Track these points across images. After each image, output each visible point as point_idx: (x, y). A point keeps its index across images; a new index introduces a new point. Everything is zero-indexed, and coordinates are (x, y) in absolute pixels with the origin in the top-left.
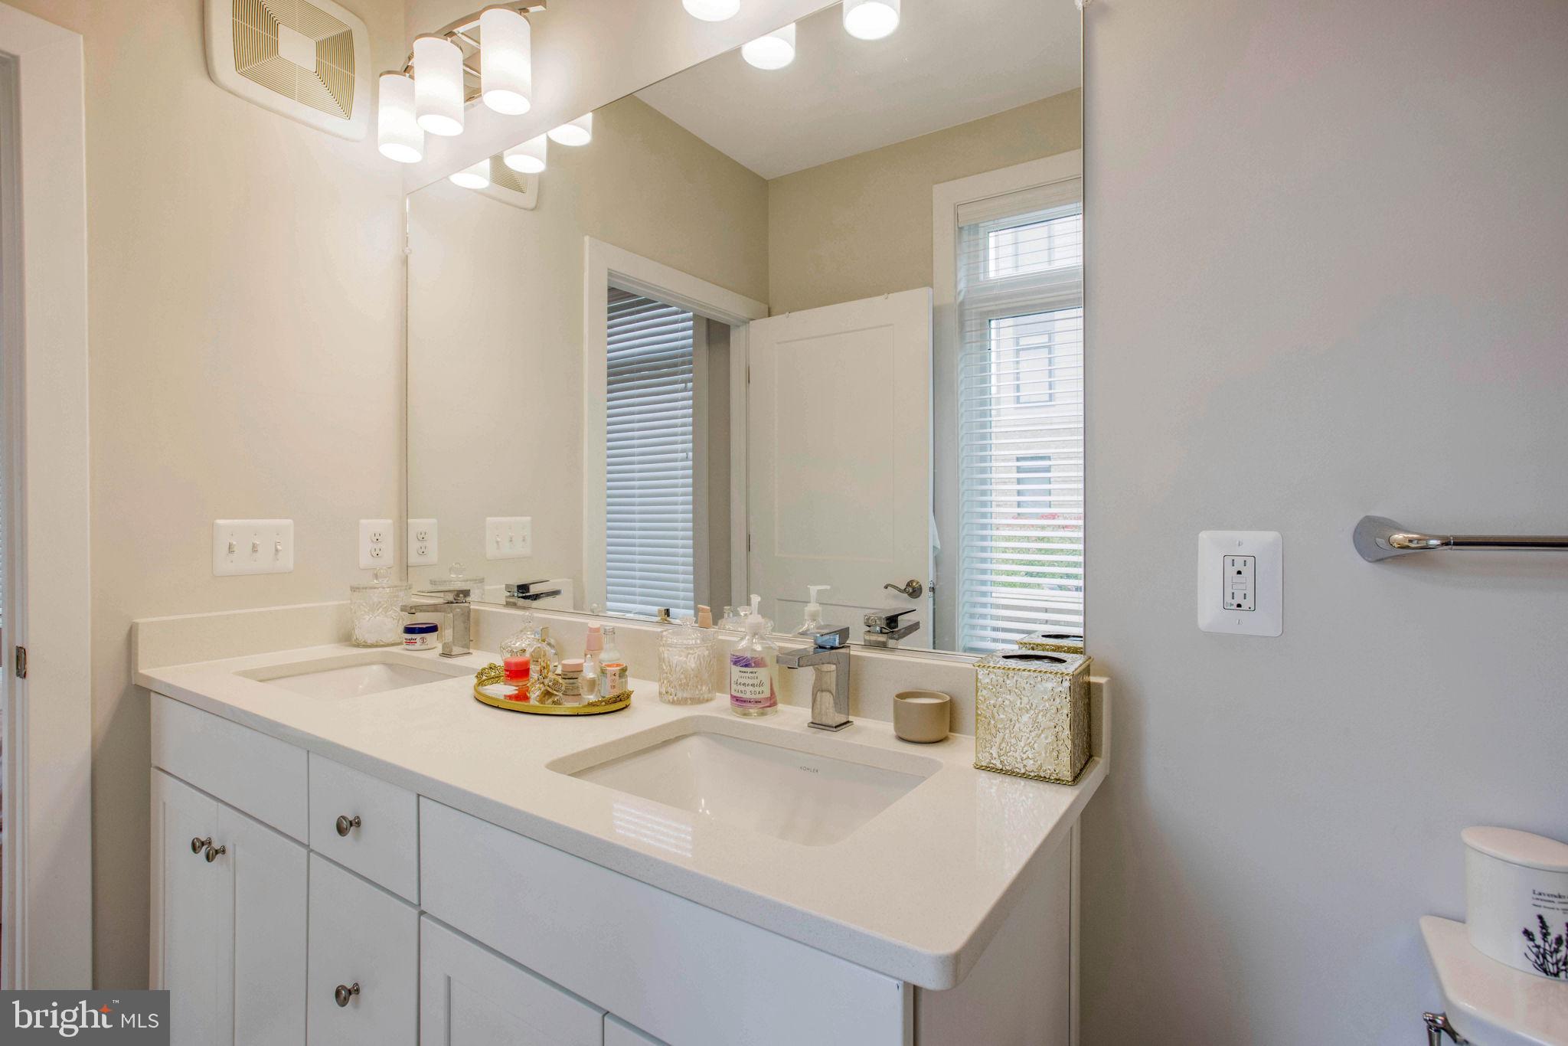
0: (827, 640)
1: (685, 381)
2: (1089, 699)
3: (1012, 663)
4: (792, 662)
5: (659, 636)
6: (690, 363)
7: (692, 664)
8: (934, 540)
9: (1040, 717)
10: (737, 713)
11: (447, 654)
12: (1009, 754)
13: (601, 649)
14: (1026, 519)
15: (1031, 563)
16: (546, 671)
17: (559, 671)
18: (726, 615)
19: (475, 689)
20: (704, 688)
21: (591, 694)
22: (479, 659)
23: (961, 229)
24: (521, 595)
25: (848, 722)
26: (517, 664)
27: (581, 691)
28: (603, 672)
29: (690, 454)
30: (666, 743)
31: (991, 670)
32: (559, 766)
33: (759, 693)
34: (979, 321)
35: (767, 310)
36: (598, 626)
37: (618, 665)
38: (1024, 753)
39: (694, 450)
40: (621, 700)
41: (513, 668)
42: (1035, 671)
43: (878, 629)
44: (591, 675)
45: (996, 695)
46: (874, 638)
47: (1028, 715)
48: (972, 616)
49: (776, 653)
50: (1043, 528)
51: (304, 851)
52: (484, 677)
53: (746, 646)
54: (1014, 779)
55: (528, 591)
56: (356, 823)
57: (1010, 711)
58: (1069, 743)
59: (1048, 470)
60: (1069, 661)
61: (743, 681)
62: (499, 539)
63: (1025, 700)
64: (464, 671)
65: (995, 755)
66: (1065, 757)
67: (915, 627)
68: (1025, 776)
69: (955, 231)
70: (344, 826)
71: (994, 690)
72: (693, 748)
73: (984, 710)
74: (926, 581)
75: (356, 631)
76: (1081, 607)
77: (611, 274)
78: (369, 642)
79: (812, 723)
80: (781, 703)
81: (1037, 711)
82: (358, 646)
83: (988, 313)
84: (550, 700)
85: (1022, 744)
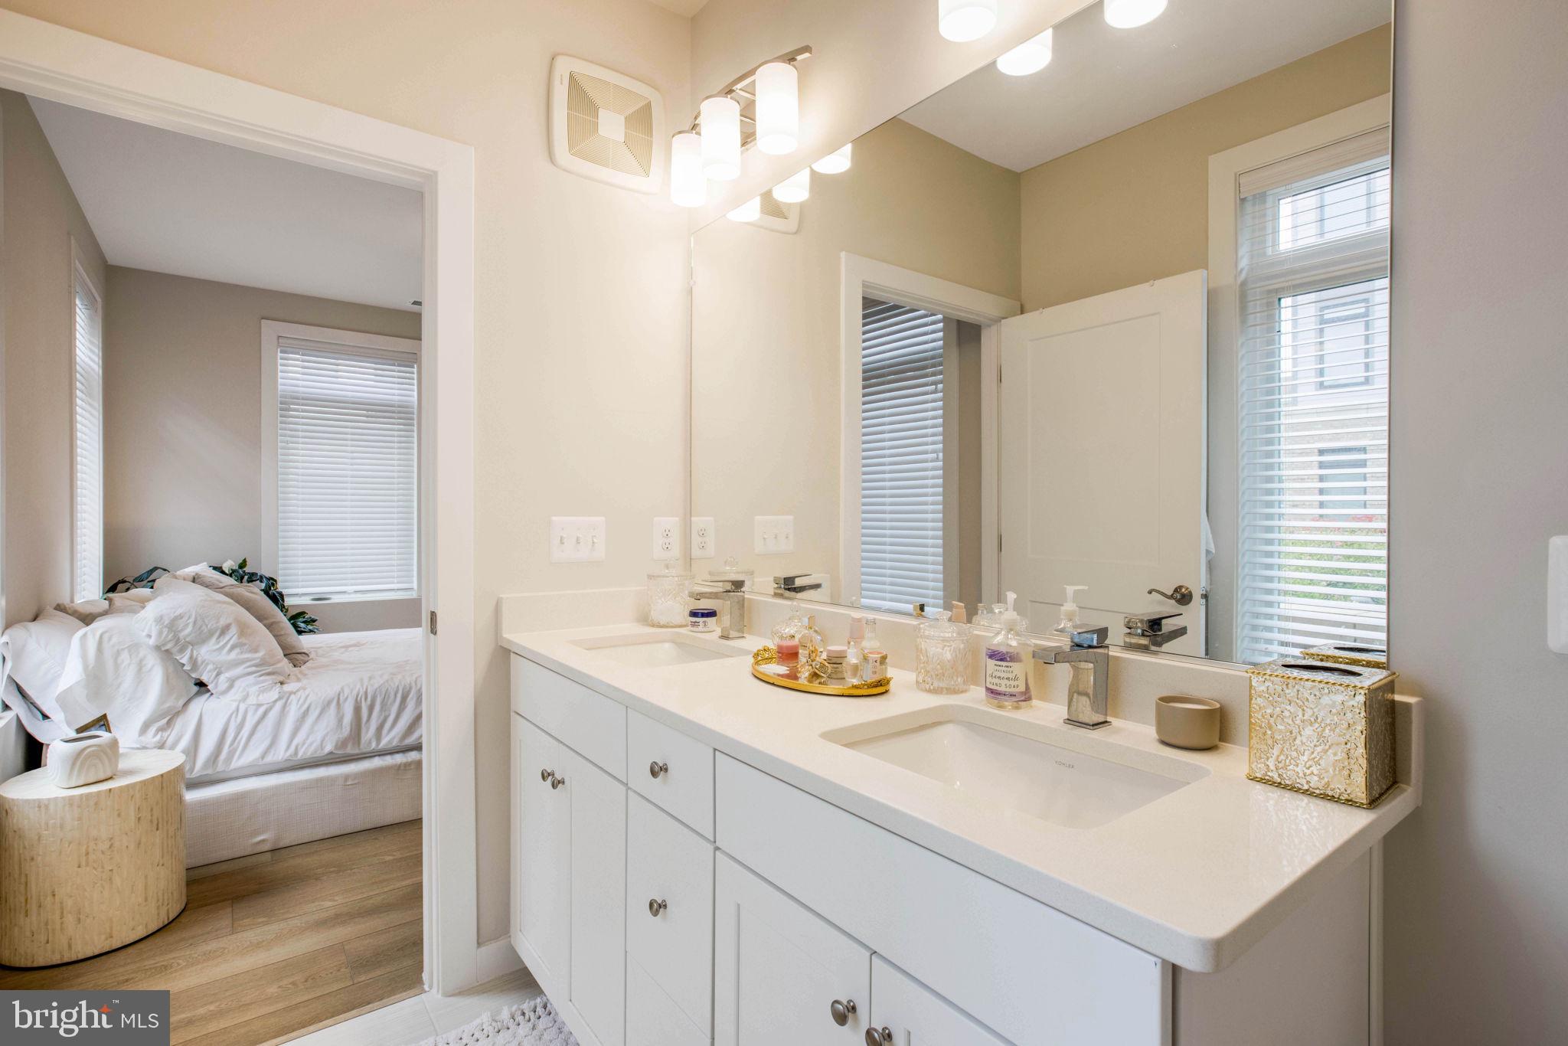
0: (1086, 639)
1: (935, 383)
2: (1394, 719)
3: (1295, 673)
4: (1049, 658)
5: (916, 628)
6: (941, 364)
7: (948, 656)
8: (1207, 543)
9: (1327, 731)
10: (991, 704)
11: (725, 637)
12: (1288, 768)
13: (862, 637)
14: (1330, 521)
15: (1335, 571)
16: (814, 654)
17: (824, 656)
18: (980, 612)
19: (753, 667)
20: (959, 680)
21: (854, 678)
22: (754, 643)
23: (1243, 200)
24: (786, 587)
25: (1106, 722)
26: (788, 648)
27: (845, 675)
28: (865, 659)
29: (941, 455)
30: (923, 728)
31: (1268, 677)
32: (831, 736)
33: (1014, 687)
34: (1265, 301)
35: (1020, 306)
36: (860, 616)
37: (879, 653)
38: (1308, 768)
39: (944, 451)
40: (881, 685)
41: (785, 651)
42: (1320, 682)
43: (1139, 631)
44: (854, 661)
45: (1273, 704)
46: (1135, 640)
47: (1312, 728)
48: (1254, 628)
49: (1032, 649)
50: (1353, 531)
51: (624, 789)
52: (760, 657)
53: (1000, 640)
54: (1295, 795)
55: (793, 583)
56: (664, 769)
57: (1291, 722)
58: (1364, 763)
59: (1363, 464)
60: (1366, 674)
61: (998, 674)
62: (765, 536)
63: (1309, 712)
64: (744, 652)
65: (1272, 767)
66: (1360, 779)
67: (1182, 631)
68: (1308, 793)
69: (1236, 202)
70: (657, 770)
71: (1271, 698)
72: (949, 736)
73: (1259, 719)
74: (1197, 588)
75: (652, 612)
76: (1384, 623)
77: (865, 285)
78: (662, 623)
79: (1068, 719)
80: (1036, 699)
81: (1323, 725)
82: (653, 626)
83: (1277, 291)
84: (818, 681)
85: (1305, 758)
